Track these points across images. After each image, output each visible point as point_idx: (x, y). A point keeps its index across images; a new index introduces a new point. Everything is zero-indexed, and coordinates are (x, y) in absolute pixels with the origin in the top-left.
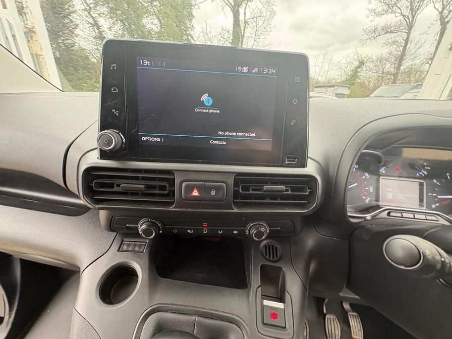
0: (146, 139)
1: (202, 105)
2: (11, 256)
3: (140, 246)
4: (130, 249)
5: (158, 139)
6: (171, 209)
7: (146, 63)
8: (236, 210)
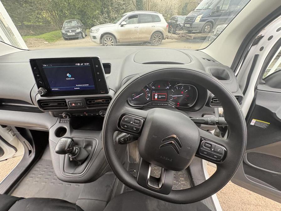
0: (53, 89)
1: (68, 77)
2: (25, 129)
3: (67, 121)
4: (63, 122)
5: (57, 89)
6: (68, 110)
7: (45, 66)
8: (88, 108)
